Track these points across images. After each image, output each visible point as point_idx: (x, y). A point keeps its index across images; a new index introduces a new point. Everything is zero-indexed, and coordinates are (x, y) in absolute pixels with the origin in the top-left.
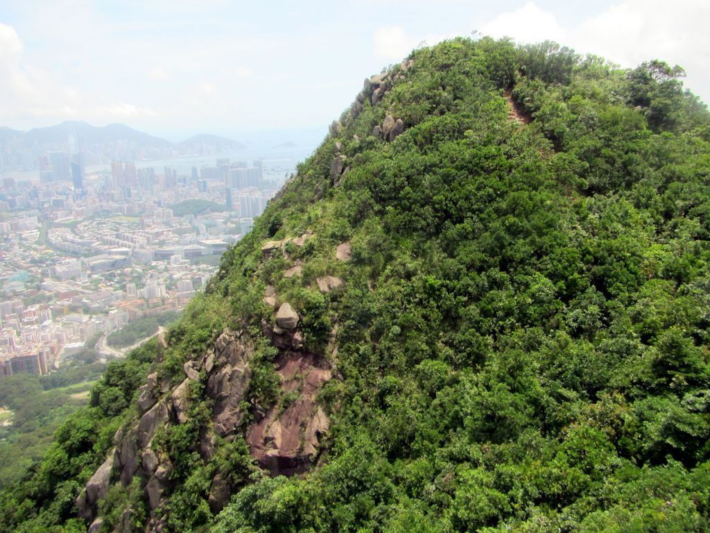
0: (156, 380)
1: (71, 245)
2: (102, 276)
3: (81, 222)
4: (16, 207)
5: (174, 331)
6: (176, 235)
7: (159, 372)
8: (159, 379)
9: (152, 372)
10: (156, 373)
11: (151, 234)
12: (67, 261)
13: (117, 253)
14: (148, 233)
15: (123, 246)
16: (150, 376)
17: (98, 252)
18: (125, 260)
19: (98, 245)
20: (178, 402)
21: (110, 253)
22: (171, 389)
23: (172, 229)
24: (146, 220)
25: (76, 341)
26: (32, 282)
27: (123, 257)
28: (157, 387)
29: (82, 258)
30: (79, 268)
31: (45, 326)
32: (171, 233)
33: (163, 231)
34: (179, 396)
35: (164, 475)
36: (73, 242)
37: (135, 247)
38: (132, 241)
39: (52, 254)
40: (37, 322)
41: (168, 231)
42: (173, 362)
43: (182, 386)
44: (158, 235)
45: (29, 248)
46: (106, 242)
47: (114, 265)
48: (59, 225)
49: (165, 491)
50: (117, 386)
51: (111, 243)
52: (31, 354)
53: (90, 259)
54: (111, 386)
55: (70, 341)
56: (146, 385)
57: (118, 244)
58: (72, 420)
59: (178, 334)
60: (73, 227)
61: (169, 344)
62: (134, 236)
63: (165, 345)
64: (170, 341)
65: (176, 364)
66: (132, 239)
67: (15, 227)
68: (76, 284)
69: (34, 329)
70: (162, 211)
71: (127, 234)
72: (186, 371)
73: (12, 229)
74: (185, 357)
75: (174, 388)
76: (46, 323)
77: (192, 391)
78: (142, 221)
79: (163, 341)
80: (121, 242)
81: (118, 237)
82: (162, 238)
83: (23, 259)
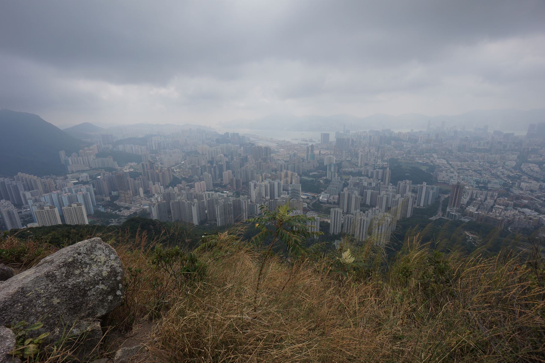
1: (535, 174)
4: (507, 149)
12: (530, 181)
29: (541, 182)
40: (503, 205)
48: (530, 162)
52: (497, 219)
83: (503, 174)
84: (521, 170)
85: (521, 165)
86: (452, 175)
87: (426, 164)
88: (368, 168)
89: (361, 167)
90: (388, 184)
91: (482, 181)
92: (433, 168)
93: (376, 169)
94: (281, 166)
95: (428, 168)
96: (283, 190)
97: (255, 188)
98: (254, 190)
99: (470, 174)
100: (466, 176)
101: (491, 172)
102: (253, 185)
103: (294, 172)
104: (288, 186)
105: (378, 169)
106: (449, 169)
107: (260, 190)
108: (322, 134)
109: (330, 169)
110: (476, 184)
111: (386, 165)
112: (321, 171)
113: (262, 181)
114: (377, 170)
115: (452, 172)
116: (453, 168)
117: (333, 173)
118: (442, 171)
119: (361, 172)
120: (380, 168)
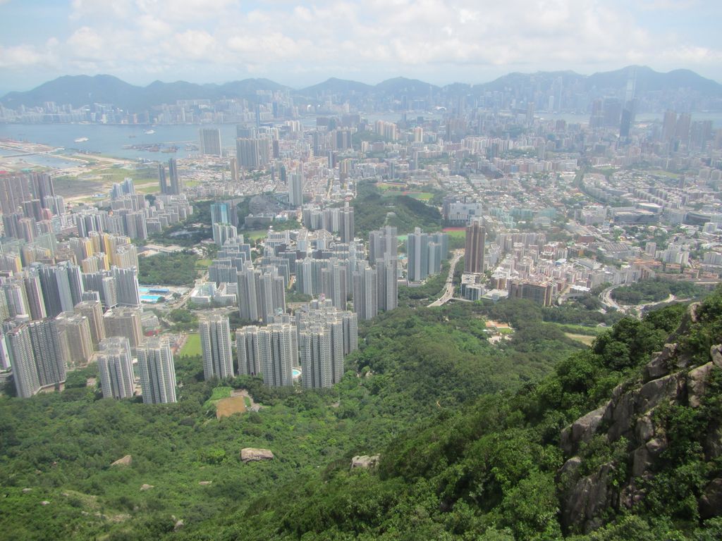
0: (673, 351)
1: (602, 192)
2: (624, 228)
3: (618, 170)
4: (562, 148)
5: (709, 307)
6: (719, 200)
7: (679, 344)
8: (677, 351)
9: (670, 341)
10: (675, 344)
11: (689, 194)
12: (594, 206)
13: (645, 208)
14: (686, 193)
15: (653, 201)
16: (667, 345)
17: (626, 204)
18: (652, 216)
19: (629, 196)
20: (693, 383)
21: (638, 207)
22: (687, 366)
23: (714, 192)
24: (687, 179)
25: (582, 285)
26: (558, 220)
27: (651, 213)
28: (672, 358)
29: (609, 207)
30: (604, 215)
31: (559, 264)
32: (713, 197)
33: (703, 194)
34: (696, 377)
35: (655, 450)
36: (604, 189)
37: (666, 205)
38: (665, 199)
39: (582, 197)
40: (553, 258)
41: (710, 194)
42: (698, 339)
43: (702, 368)
44: (696, 196)
45: (563, 188)
46: (637, 195)
47: (640, 219)
48: (596, 171)
49: (652, 465)
50: (624, 342)
51: (642, 197)
52: (541, 285)
53: (616, 209)
54: (619, 340)
55: (577, 283)
56: (661, 353)
57: (649, 199)
58: (574, 358)
59: (714, 311)
60: (608, 174)
61: (698, 319)
62: (669, 194)
63: (694, 318)
64: (701, 315)
65: (702, 343)
66: (666, 196)
67: (556, 167)
68: (596, 231)
69: (549, 264)
70: (709, 171)
71: (660, 190)
72: (712, 353)
73: (553, 168)
74: (715, 339)
75: (691, 367)
76: (560, 261)
77: (714, 377)
78: (683, 179)
79: (692, 313)
80: (653, 197)
81: (651, 191)
82: (700, 200)
83: (556, 197)
84: (582, 188)
85: (582, 177)
86: (472, 207)
87: (427, 189)
88: (311, 208)
89: (294, 207)
91: (523, 215)
92: (439, 196)
94: (87, 221)
95: (432, 196)
99: (505, 202)
100: (498, 206)
101: (538, 195)
105: (331, 206)
106: (470, 196)
109: (219, 220)
110: (514, 221)
111: (350, 196)
112: (198, 225)
114: (328, 209)
115: (475, 202)
116: (478, 192)
117: (227, 228)
118: (454, 201)
119: (296, 218)
120: (335, 205)
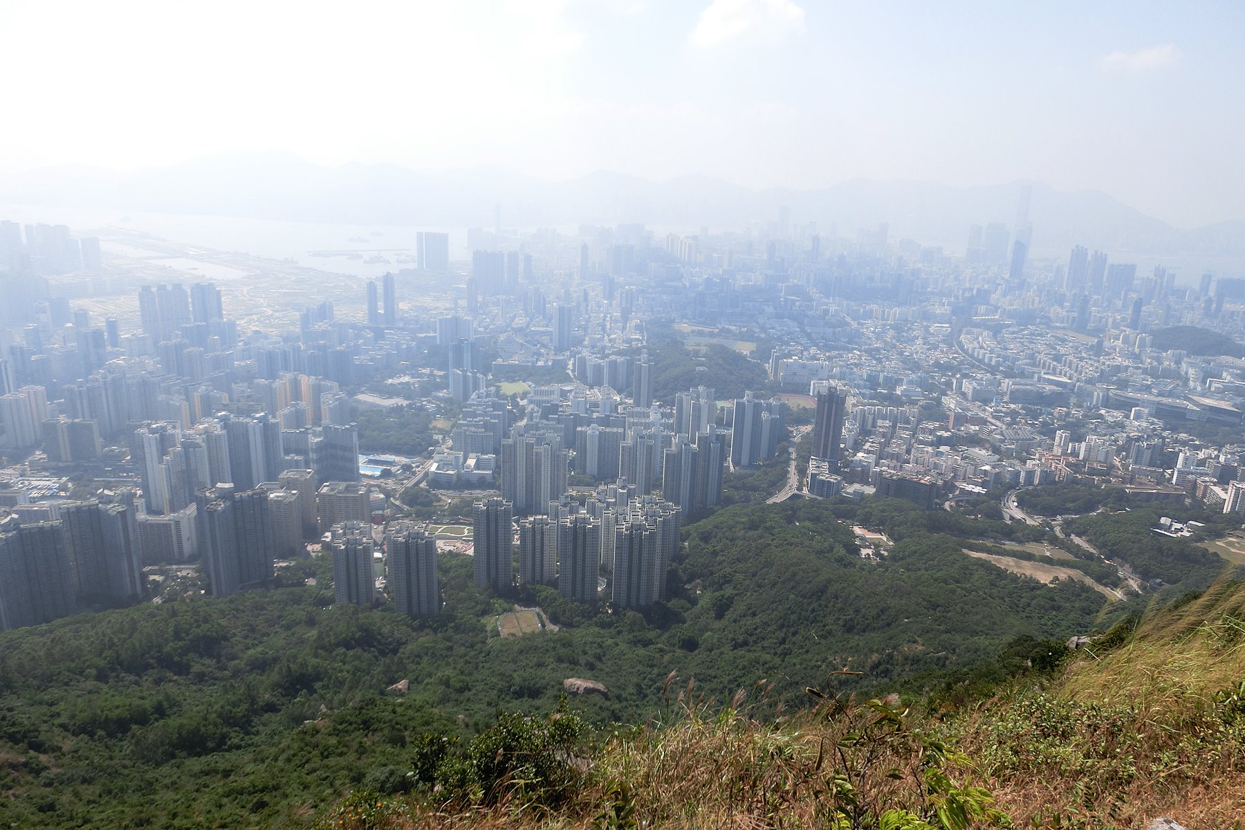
2: (1023, 408)
6: (1148, 377)
11: (1108, 366)
12: (980, 375)
13: (1051, 382)
15: (1061, 373)
17: (1023, 374)
18: (1060, 394)
19: (1026, 364)
21: (1040, 380)
23: (1143, 366)
24: (1106, 344)
25: (976, 484)
26: (931, 391)
27: (1059, 390)
32: (1140, 371)
37: (1078, 380)
45: (935, 347)
46: (1037, 363)
47: (1043, 398)
48: (978, 325)
51: (1044, 366)
52: (922, 481)
55: (969, 481)
57: (1054, 369)
60: (996, 330)
62: (1081, 364)
66: (1077, 366)
69: (928, 452)
71: (1071, 358)
78: (1100, 344)
80: (1059, 367)
81: (1057, 358)
83: (926, 359)
84: (961, 347)
85: (960, 332)
87: (746, 336)
88: (585, 353)
89: (559, 352)
90: (649, 405)
91: (882, 380)
92: (766, 347)
93: (607, 356)
94: (271, 357)
95: (754, 347)
96: (287, 452)
97: (163, 452)
98: (161, 461)
102: (153, 443)
103: (326, 377)
104: (305, 433)
105: (616, 354)
106: (806, 350)
107: (187, 459)
108: (420, 235)
111: (638, 340)
113: (193, 422)
114: (612, 357)
118: (789, 356)
119: (564, 367)
120: (619, 353)
